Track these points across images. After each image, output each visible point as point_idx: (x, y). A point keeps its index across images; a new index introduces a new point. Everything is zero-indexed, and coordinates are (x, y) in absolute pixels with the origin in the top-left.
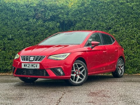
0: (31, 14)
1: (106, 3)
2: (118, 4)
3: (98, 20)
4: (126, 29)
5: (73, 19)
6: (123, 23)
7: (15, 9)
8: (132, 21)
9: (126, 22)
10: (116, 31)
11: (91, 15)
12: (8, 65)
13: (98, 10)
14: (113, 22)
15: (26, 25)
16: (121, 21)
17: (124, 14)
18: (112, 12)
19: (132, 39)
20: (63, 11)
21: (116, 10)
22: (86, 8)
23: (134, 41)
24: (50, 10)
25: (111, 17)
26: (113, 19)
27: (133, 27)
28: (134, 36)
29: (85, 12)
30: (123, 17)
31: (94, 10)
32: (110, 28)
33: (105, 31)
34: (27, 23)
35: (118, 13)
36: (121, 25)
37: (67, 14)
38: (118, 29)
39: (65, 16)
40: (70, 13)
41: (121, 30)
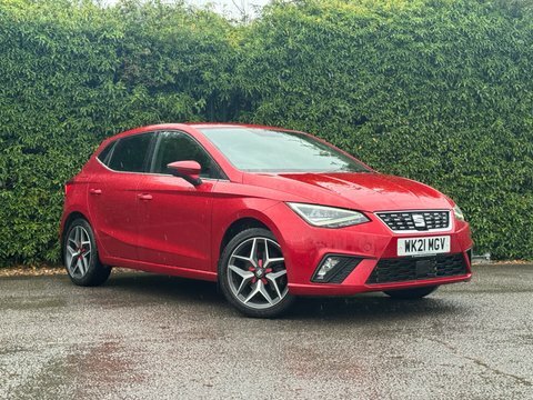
0: (106, 65)
1: (352, 38)
2: (389, 45)
3: (327, 93)
4: (412, 122)
5: (249, 88)
6: (402, 106)
7: (52, 44)
8: (431, 101)
9: (410, 102)
10: (380, 130)
11: (307, 75)
13: (330, 62)
14: (372, 100)
15: (89, 101)
16: (397, 100)
17: (407, 78)
18: (372, 70)
19: (428, 155)
20: (215, 60)
21: (382, 62)
22: (290, 51)
23: (434, 162)
25: (370, 85)
26: (372, 93)
27: (432, 118)
28: (435, 146)
29: (290, 64)
30: (404, 85)
31: (318, 60)
32: (364, 120)
33: (349, 128)
35: (389, 73)
36: (396, 110)
37: (230, 70)
38: (389, 122)
39: (224, 76)
40: (240, 68)
41: (398, 125)
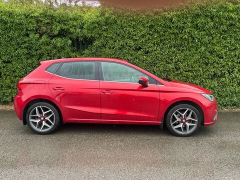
0: (31, 27)
1: (135, 12)
2: (152, 14)
3: (124, 37)
4: (161, 49)
5: (89, 35)
6: (157, 41)
7: (8, 19)
8: (170, 39)
9: (161, 40)
10: (147, 52)
11: (114, 29)
12: (7, 96)
13: (124, 22)
14: (143, 40)
15: (25, 42)
16: (155, 39)
17: (159, 29)
18: (143, 25)
19: (168, 63)
20: (75, 23)
21: (148, 22)
22: (107, 19)
23: (171, 66)
24: (59, 22)
25: (142, 33)
26: (143, 36)
27: (171, 47)
28: (172, 59)
29: (107, 24)
30: (158, 32)
31: (119, 22)
32: (140, 49)
33: (133, 52)
34: (26, 39)
35: (151, 27)
36: (154, 44)
37: (82, 28)
38: (151, 49)
39: (78, 30)
40: (85, 27)
41: (155, 50)
